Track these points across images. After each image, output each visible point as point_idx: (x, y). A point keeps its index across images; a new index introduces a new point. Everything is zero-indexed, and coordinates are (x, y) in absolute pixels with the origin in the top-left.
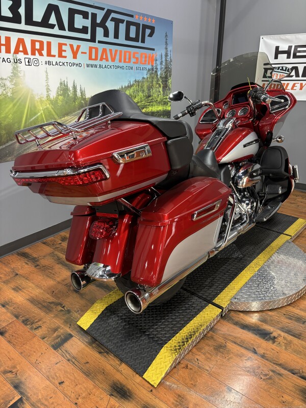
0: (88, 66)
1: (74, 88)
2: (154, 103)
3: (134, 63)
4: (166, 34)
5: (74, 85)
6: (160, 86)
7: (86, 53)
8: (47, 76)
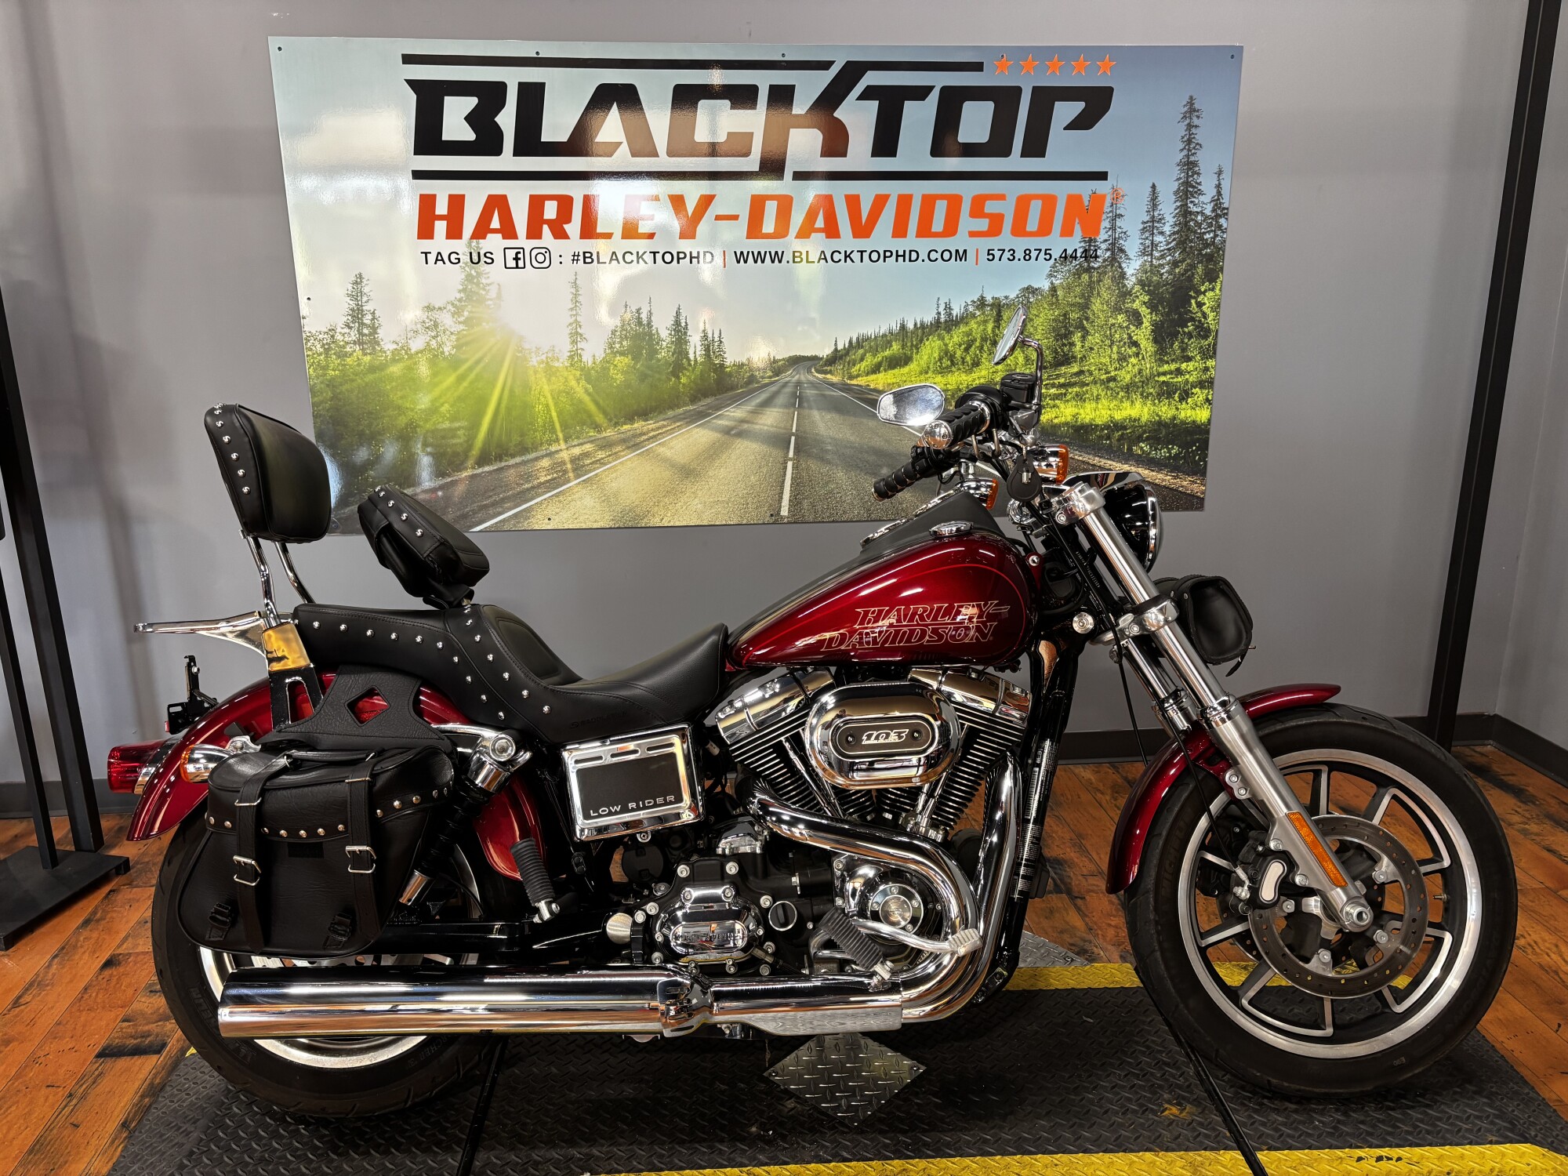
0: (741, 257)
1: (677, 331)
2: (1096, 390)
3: (973, 234)
4: (1191, 102)
5: (677, 323)
6: (1136, 318)
7: (735, 217)
8: (576, 295)
